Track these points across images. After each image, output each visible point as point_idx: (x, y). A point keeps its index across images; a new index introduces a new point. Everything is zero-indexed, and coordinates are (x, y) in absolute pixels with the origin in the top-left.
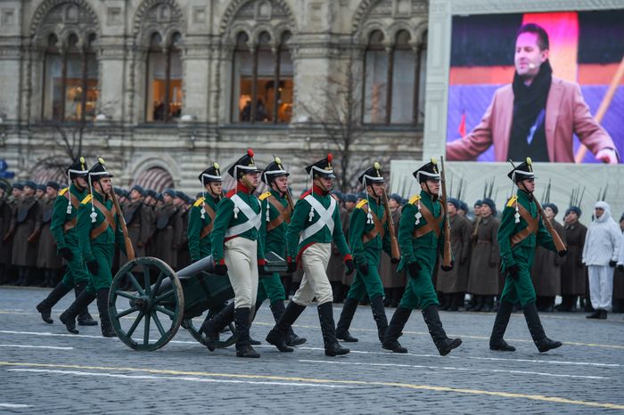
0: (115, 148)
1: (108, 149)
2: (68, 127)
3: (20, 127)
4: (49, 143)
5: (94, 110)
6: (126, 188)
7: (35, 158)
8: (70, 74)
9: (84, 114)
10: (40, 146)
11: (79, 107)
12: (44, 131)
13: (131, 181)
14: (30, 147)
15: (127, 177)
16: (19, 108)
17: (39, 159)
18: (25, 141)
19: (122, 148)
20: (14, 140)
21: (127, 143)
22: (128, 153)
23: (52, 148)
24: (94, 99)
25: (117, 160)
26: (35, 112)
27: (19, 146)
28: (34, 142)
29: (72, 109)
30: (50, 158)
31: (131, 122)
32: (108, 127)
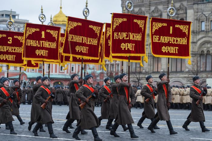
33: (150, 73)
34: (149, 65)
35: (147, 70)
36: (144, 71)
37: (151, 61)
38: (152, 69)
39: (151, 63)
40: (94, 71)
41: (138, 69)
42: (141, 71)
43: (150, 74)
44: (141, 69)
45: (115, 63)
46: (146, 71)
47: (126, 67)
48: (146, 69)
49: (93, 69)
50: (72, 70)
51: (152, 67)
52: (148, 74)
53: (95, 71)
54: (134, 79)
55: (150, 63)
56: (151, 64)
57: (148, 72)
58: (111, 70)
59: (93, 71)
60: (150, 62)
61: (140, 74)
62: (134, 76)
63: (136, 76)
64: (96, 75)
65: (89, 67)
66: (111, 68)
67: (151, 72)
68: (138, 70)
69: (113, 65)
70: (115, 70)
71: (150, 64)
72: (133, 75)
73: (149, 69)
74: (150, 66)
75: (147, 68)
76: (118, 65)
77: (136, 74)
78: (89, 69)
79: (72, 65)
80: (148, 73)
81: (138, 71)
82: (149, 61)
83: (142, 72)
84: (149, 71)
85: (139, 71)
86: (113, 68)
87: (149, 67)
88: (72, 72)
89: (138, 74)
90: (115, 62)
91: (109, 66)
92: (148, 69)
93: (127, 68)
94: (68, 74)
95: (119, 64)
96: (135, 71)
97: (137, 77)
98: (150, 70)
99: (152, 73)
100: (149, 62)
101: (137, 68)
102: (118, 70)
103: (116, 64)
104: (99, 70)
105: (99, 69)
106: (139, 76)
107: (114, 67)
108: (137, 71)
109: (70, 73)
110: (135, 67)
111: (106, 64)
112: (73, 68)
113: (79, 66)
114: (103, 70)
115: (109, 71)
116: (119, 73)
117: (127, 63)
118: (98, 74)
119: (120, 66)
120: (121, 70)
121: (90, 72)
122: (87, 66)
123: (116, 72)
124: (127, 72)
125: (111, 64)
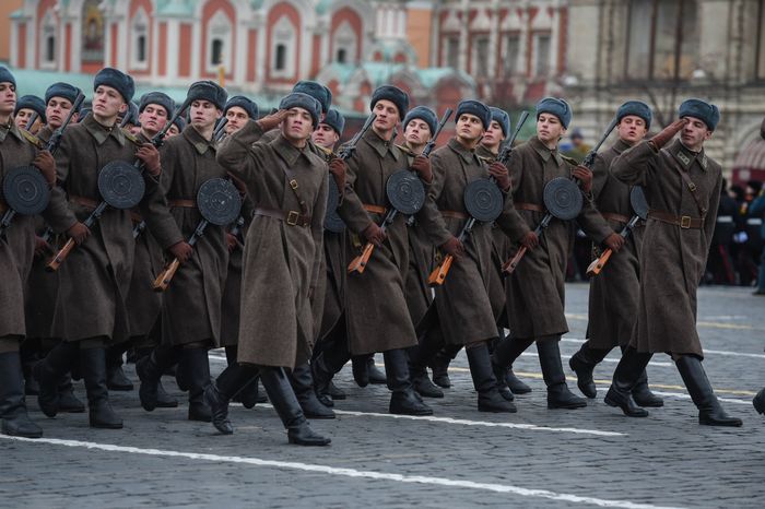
33: (739, 89)
34: (730, 38)
35: (720, 70)
36: (699, 74)
37: (746, 15)
38: (753, 60)
39: (746, 25)
40: (405, 70)
41: (664, 65)
42: (683, 74)
43: (734, 93)
44: (685, 61)
45: (524, 28)
46: (710, 76)
47: (593, 49)
48: (715, 64)
49: (400, 58)
50: (280, 64)
51: (748, 52)
52: (723, 92)
53: (412, 69)
55: (741, 29)
56: (746, 35)
57: (727, 78)
59: (397, 69)
60: (741, 19)
61: (674, 93)
63: (654, 102)
64: (416, 93)
65: (375, 48)
66: (504, 53)
67: (743, 81)
68: (667, 71)
69: (513, 36)
70: (523, 69)
71: (736, 34)
73: (733, 63)
74: (740, 48)
75: (718, 55)
76: (545, 37)
77: (655, 91)
78: (378, 57)
80: (727, 88)
81: (665, 75)
82: (736, 14)
83: (686, 81)
84: (733, 75)
85: (672, 74)
86: (514, 52)
87: (734, 51)
88: (275, 74)
89: (665, 95)
90: (525, 16)
91: (493, 38)
92: (727, 61)
93: (599, 55)
94: (255, 87)
95: (549, 31)
96: (644, 74)
97: (661, 106)
99: (749, 85)
100: (735, 25)
101: (659, 59)
102: (543, 69)
103: (531, 33)
104: (430, 66)
105: (434, 61)
106: (673, 104)
107: (523, 47)
108: (658, 73)
109: (268, 79)
110: (645, 48)
111: (472, 34)
112: (281, 50)
113: (317, 39)
114: (453, 63)
115: (491, 72)
116: (551, 88)
117: (601, 26)
118: (424, 88)
119: (554, 42)
120: (563, 69)
121: (381, 73)
122: (366, 43)
123: (531, 80)
124: (598, 80)
125: (501, 34)
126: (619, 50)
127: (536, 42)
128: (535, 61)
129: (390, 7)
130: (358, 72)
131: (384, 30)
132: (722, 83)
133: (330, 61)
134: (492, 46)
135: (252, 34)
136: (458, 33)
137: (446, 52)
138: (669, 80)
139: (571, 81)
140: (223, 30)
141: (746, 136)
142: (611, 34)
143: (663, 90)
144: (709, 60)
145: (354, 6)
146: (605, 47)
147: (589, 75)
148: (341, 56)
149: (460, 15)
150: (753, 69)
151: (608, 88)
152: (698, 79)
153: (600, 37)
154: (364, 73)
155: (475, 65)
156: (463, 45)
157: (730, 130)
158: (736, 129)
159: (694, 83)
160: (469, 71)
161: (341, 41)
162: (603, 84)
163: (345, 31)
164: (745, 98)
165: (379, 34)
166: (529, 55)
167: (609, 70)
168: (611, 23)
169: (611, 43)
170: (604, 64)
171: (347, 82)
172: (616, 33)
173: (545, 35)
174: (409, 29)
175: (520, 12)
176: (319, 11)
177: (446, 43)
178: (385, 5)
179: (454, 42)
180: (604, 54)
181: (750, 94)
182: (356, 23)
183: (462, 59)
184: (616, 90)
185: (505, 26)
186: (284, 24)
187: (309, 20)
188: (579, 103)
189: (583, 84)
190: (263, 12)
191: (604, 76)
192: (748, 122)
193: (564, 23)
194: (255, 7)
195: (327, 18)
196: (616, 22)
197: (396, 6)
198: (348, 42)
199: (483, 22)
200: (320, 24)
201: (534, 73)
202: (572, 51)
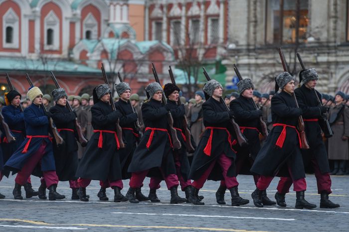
0: (323, 63)
1: (317, 64)
2: (285, 48)
3: (249, 50)
4: (271, 62)
5: (305, 34)
6: (332, 94)
7: (261, 74)
8: (286, 7)
9: (297, 38)
10: (264, 65)
11: (293, 33)
12: (267, 53)
13: (336, 88)
14: (257, 66)
15: (333, 85)
16: (248, 36)
17: (264, 74)
18: (253, 61)
19: (329, 63)
20: (244, 60)
21: (332, 59)
22: (333, 67)
23: (274, 65)
24: (305, 25)
25: (324, 72)
26: (260, 38)
27: (249, 65)
28: (260, 61)
29: (289, 34)
30: (272, 73)
31: (335, 42)
32: (316, 47)
33: (336, 48)
34: (329, 17)
35: (324, 37)
36: (311, 39)
37: (339, 2)
38: (344, 31)
39: (339, 8)
40: (129, 41)
43: (334, 51)
45: (202, 14)
46: (318, 40)
47: (245, 26)
48: (320, 33)
49: (125, 35)
50: (50, 42)
51: (341, 25)
52: (326, 50)
53: (133, 42)
54: (273, 71)
55: (336, 11)
56: (339, 15)
57: (328, 42)
58: (191, 37)
59: (123, 42)
60: (335, 5)
61: (296, 52)
62: (274, 58)
64: (136, 56)
65: (109, 29)
66: (191, 30)
67: (339, 43)
68: (291, 38)
69: (195, 19)
70: (202, 40)
71: (333, 14)
72: (270, 56)
73: (332, 32)
74: (335, 22)
75: (322, 27)
76: (215, 19)
77: (282, 50)
78: (111, 35)
79: (49, 24)
80: (328, 47)
81: (289, 41)
83: (303, 44)
84: (332, 39)
85: (294, 40)
86: (196, 29)
87: (332, 25)
88: (47, 47)
89: (290, 53)
90: (203, 7)
91: (183, 21)
92: (328, 31)
93: (248, 30)
94: (34, 56)
95: (218, 15)
97: (287, 61)
98: (335, 36)
99: (341, 45)
100: (332, 8)
101: (285, 31)
102: (215, 39)
103: (207, 17)
104: (144, 40)
105: (147, 36)
107: (202, 26)
109: (42, 51)
111: (170, 19)
112: (50, 32)
113: (72, 25)
114: (159, 38)
115: (182, 43)
116: (221, 51)
117: (249, 12)
118: (141, 53)
119: (221, 22)
120: (226, 39)
121: (113, 45)
122: (103, 26)
123: (207, 47)
124: (248, 45)
125: (188, 18)
126: (261, 26)
127: (210, 23)
128: (209, 34)
129: (118, 4)
130: (99, 44)
131: (115, 19)
132: (325, 44)
133: (81, 39)
134: (183, 27)
135: (32, 23)
136: (161, 19)
137: (154, 30)
138: (292, 43)
139: (232, 46)
140: (13, 21)
141: (342, 77)
142: (255, 16)
143: (289, 50)
144: (317, 30)
145: (95, 4)
146: (252, 24)
147: (243, 42)
148: (88, 35)
149: (162, 7)
150: (344, 35)
151: (254, 50)
152: (310, 43)
153: (249, 18)
154: (103, 45)
155: (172, 38)
156: (165, 26)
157: (332, 73)
158: (335, 73)
159: (308, 45)
160: (169, 42)
161: (87, 26)
162: (252, 47)
163: (90, 19)
164: (340, 53)
165: (111, 21)
166: (206, 31)
167: (255, 39)
168: (255, 10)
169: (256, 22)
170: (252, 35)
171: (93, 51)
172: (259, 16)
173: (215, 18)
174: (129, 16)
175: (199, 4)
176: (73, 7)
177: (154, 24)
178: (115, 3)
179: (159, 24)
180: (252, 29)
181: (343, 51)
182: (97, 14)
183: (164, 34)
184: (259, 51)
185: (190, 13)
186: (51, 16)
187: (67, 13)
188: (237, 60)
189: (239, 48)
190: (38, 9)
191: (252, 43)
192: (343, 68)
193: (226, 10)
194: (33, 6)
195: (78, 12)
196: (258, 9)
197: (121, 3)
198: (92, 26)
199: (176, 11)
200: (75, 15)
201: (209, 42)
202: (231, 27)
